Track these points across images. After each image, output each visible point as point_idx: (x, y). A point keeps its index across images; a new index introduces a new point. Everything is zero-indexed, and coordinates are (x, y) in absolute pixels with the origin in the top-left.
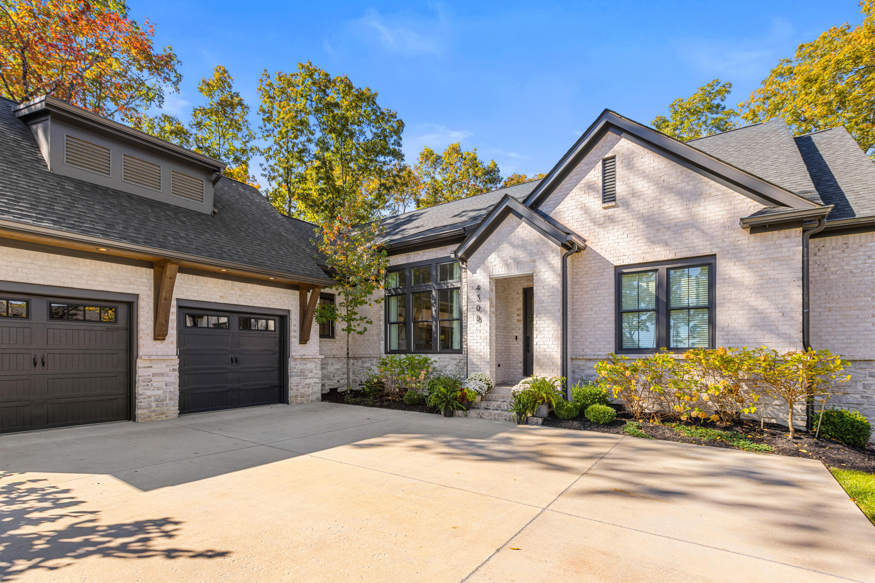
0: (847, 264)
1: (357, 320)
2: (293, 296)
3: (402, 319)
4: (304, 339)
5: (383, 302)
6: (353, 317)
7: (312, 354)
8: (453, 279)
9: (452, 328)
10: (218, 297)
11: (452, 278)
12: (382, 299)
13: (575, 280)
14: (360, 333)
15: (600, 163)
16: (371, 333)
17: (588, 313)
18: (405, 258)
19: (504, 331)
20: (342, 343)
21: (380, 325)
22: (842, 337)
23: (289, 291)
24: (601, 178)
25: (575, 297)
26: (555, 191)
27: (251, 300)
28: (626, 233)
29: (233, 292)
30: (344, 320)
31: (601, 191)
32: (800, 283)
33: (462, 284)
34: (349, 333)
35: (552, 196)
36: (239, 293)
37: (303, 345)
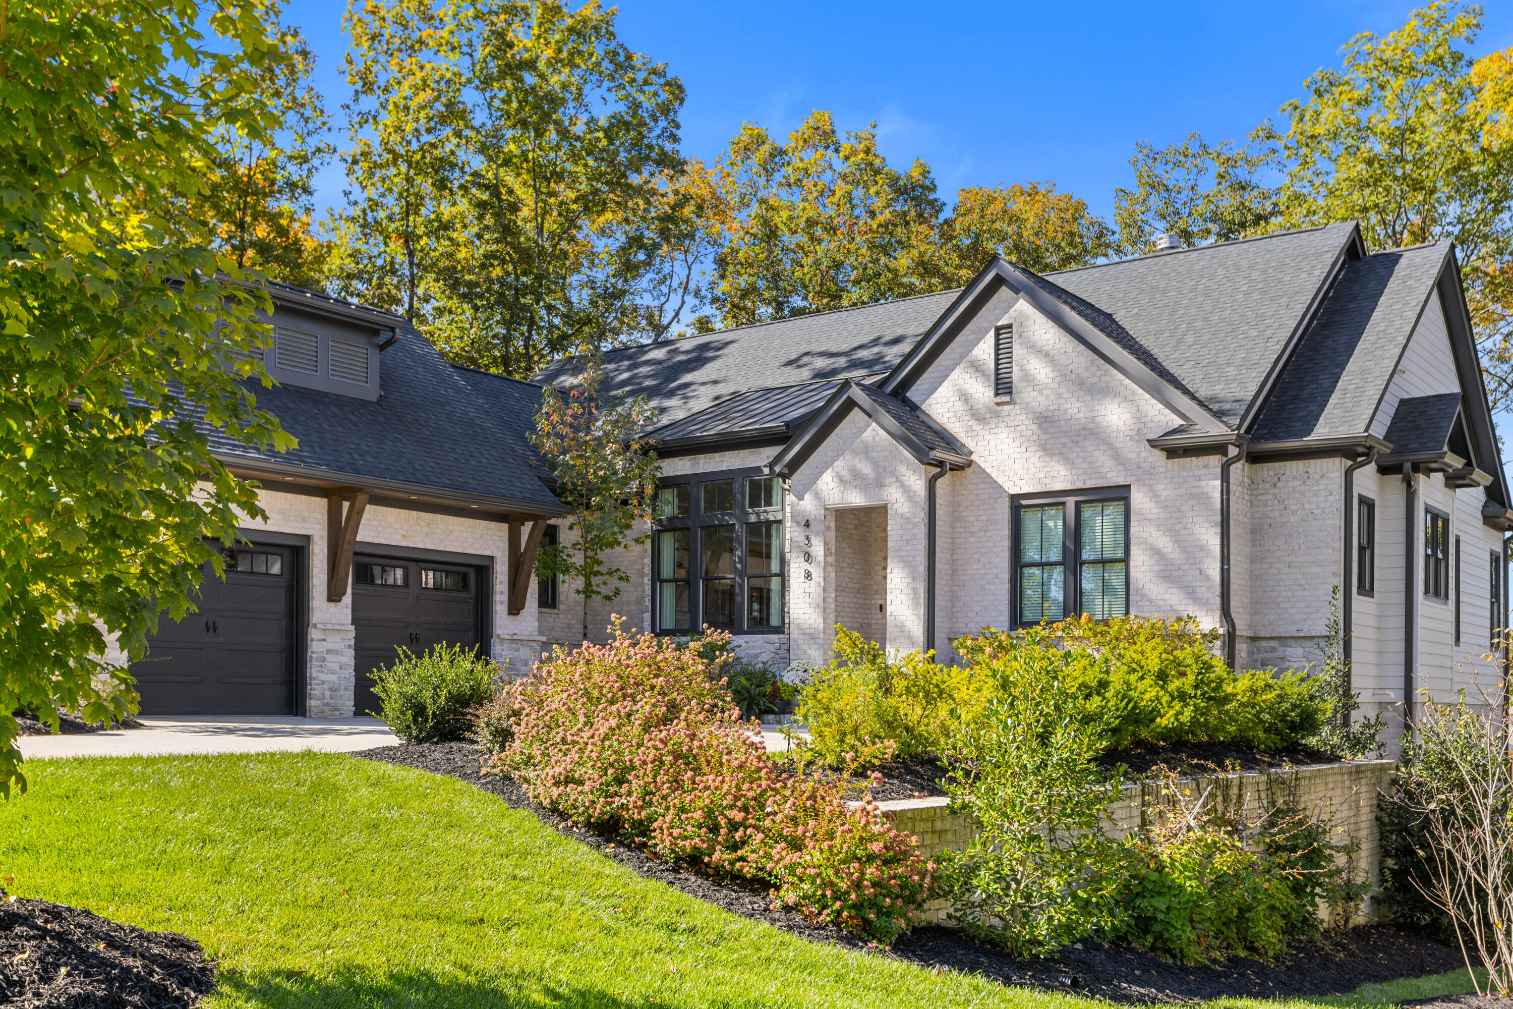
0: (1309, 502)
1: (602, 574)
2: (500, 534)
3: (682, 573)
4: (515, 607)
5: (648, 544)
6: (596, 568)
7: (527, 633)
8: (771, 505)
9: (769, 591)
10: (400, 537)
11: (769, 503)
12: (647, 537)
13: (956, 514)
14: (608, 598)
15: (992, 333)
16: (624, 599)
17: (975, 566)
18: (689, 464)
19: (858, 596)
20: (570, 616)
21: (642, 585)
22: (1302, 605)
23: (493, 524)
24: (993, 356)
25: (957, 541)
26: (930, 369)
27: (441, 541)
28: (1025, 445)
29: (418, 528)
30: (579, 572)
31: (993, 377)
32: (1218, 530)
33: (784, 515)
34: (588, 597)
35: (925, 376)
36: (425, 530)
37: (512, 617)
